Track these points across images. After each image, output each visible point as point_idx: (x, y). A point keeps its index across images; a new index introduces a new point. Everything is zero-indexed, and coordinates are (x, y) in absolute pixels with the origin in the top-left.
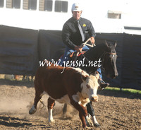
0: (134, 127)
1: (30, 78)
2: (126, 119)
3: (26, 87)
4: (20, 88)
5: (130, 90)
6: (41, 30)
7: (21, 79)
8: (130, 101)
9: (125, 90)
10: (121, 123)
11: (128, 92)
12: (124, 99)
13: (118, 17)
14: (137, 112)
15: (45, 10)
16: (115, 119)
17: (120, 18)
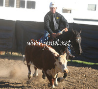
0: (80, 86)
1: (10, 53)
2: (75, 81)
3: (7, 60)
4: (3, 60)
5: (77, 61)
6: (17, 21)
7: (4, 54)
8: (77, 69)
9: (74, 61)
10: (71, 83)
11: (76, 62)
12: (74, 67)
13: (69, 12)
14: (82, 76)
15: (20, 7)
16: (67, 81)
17: (71, 13)
